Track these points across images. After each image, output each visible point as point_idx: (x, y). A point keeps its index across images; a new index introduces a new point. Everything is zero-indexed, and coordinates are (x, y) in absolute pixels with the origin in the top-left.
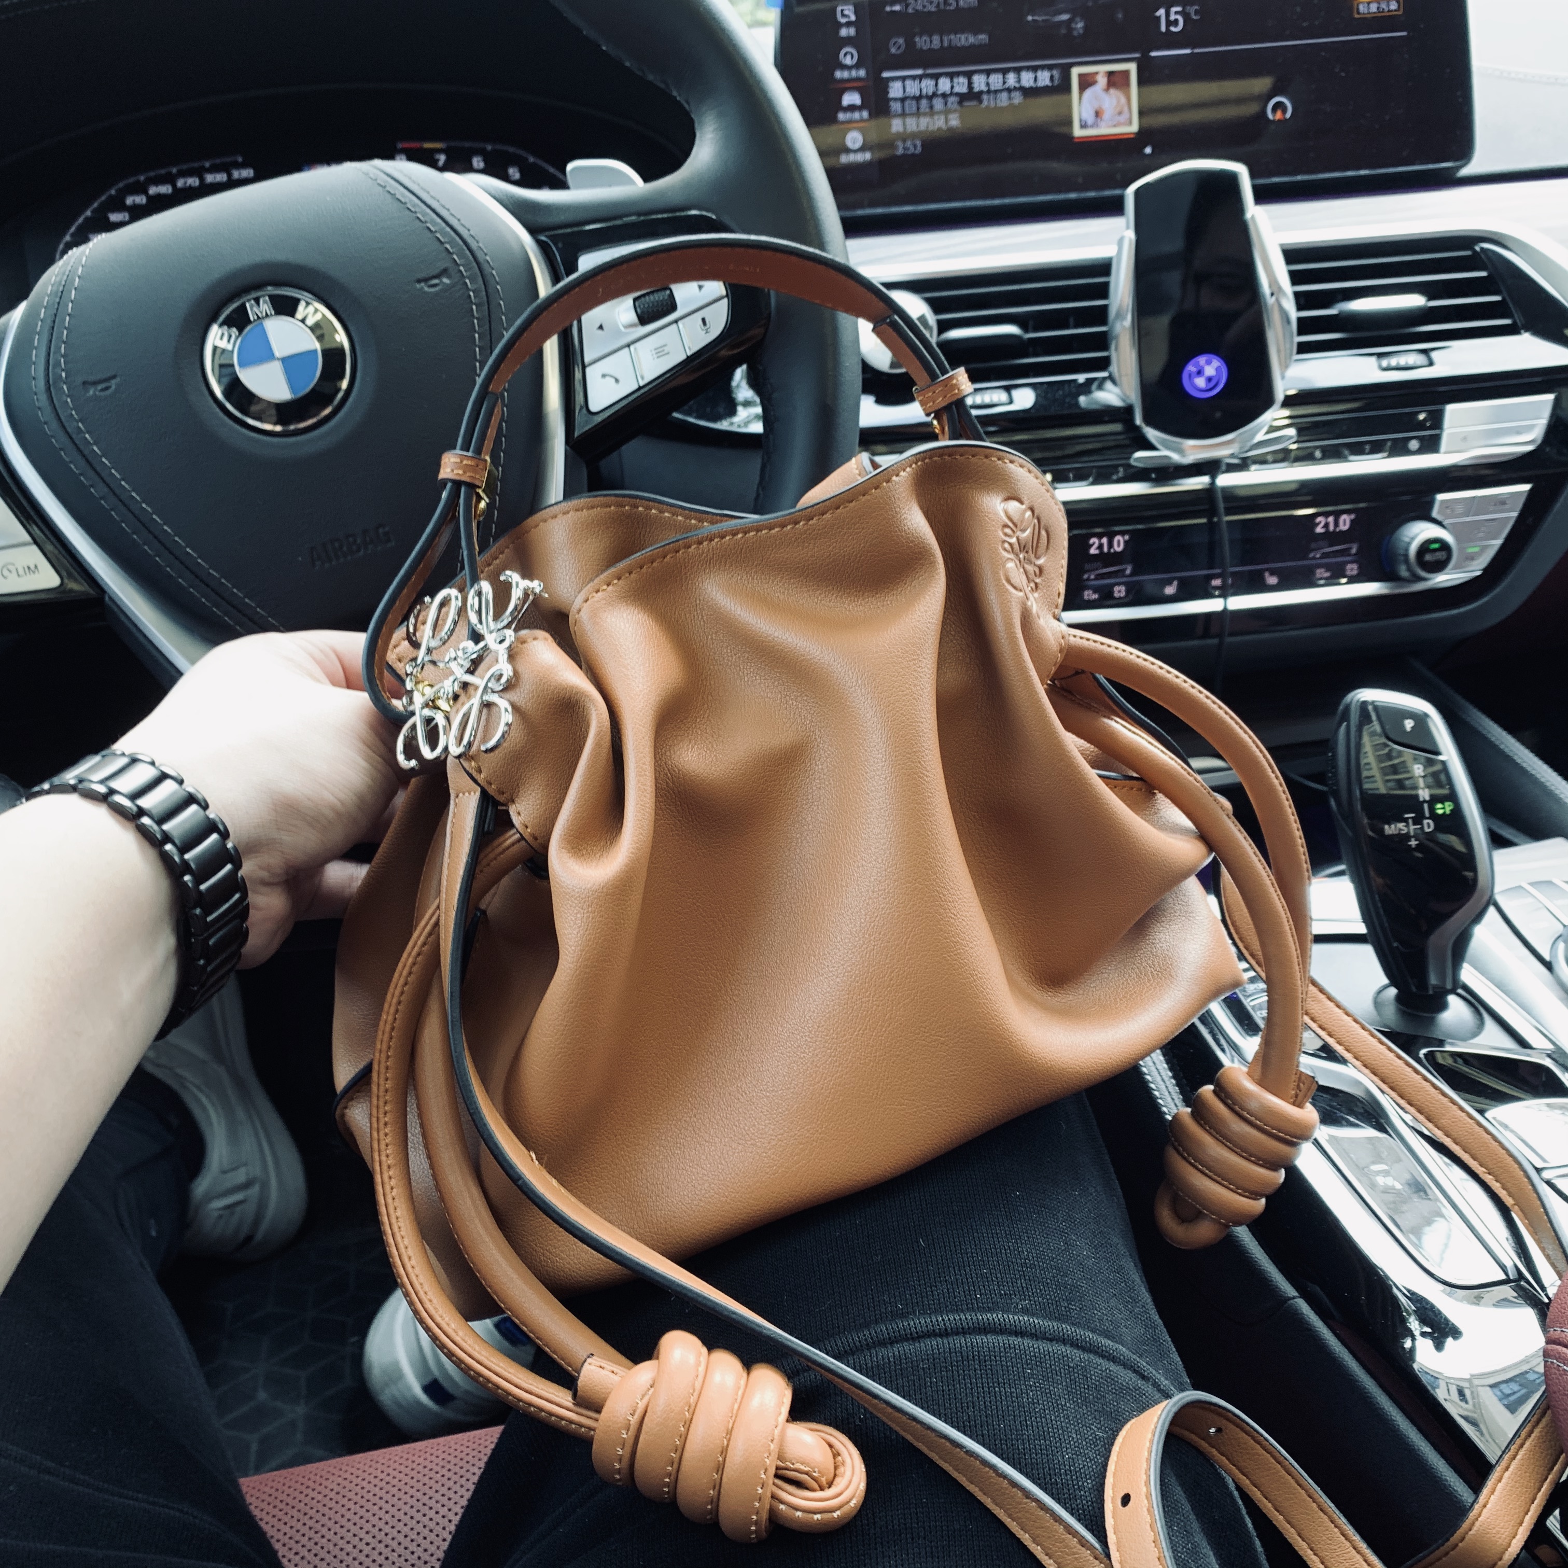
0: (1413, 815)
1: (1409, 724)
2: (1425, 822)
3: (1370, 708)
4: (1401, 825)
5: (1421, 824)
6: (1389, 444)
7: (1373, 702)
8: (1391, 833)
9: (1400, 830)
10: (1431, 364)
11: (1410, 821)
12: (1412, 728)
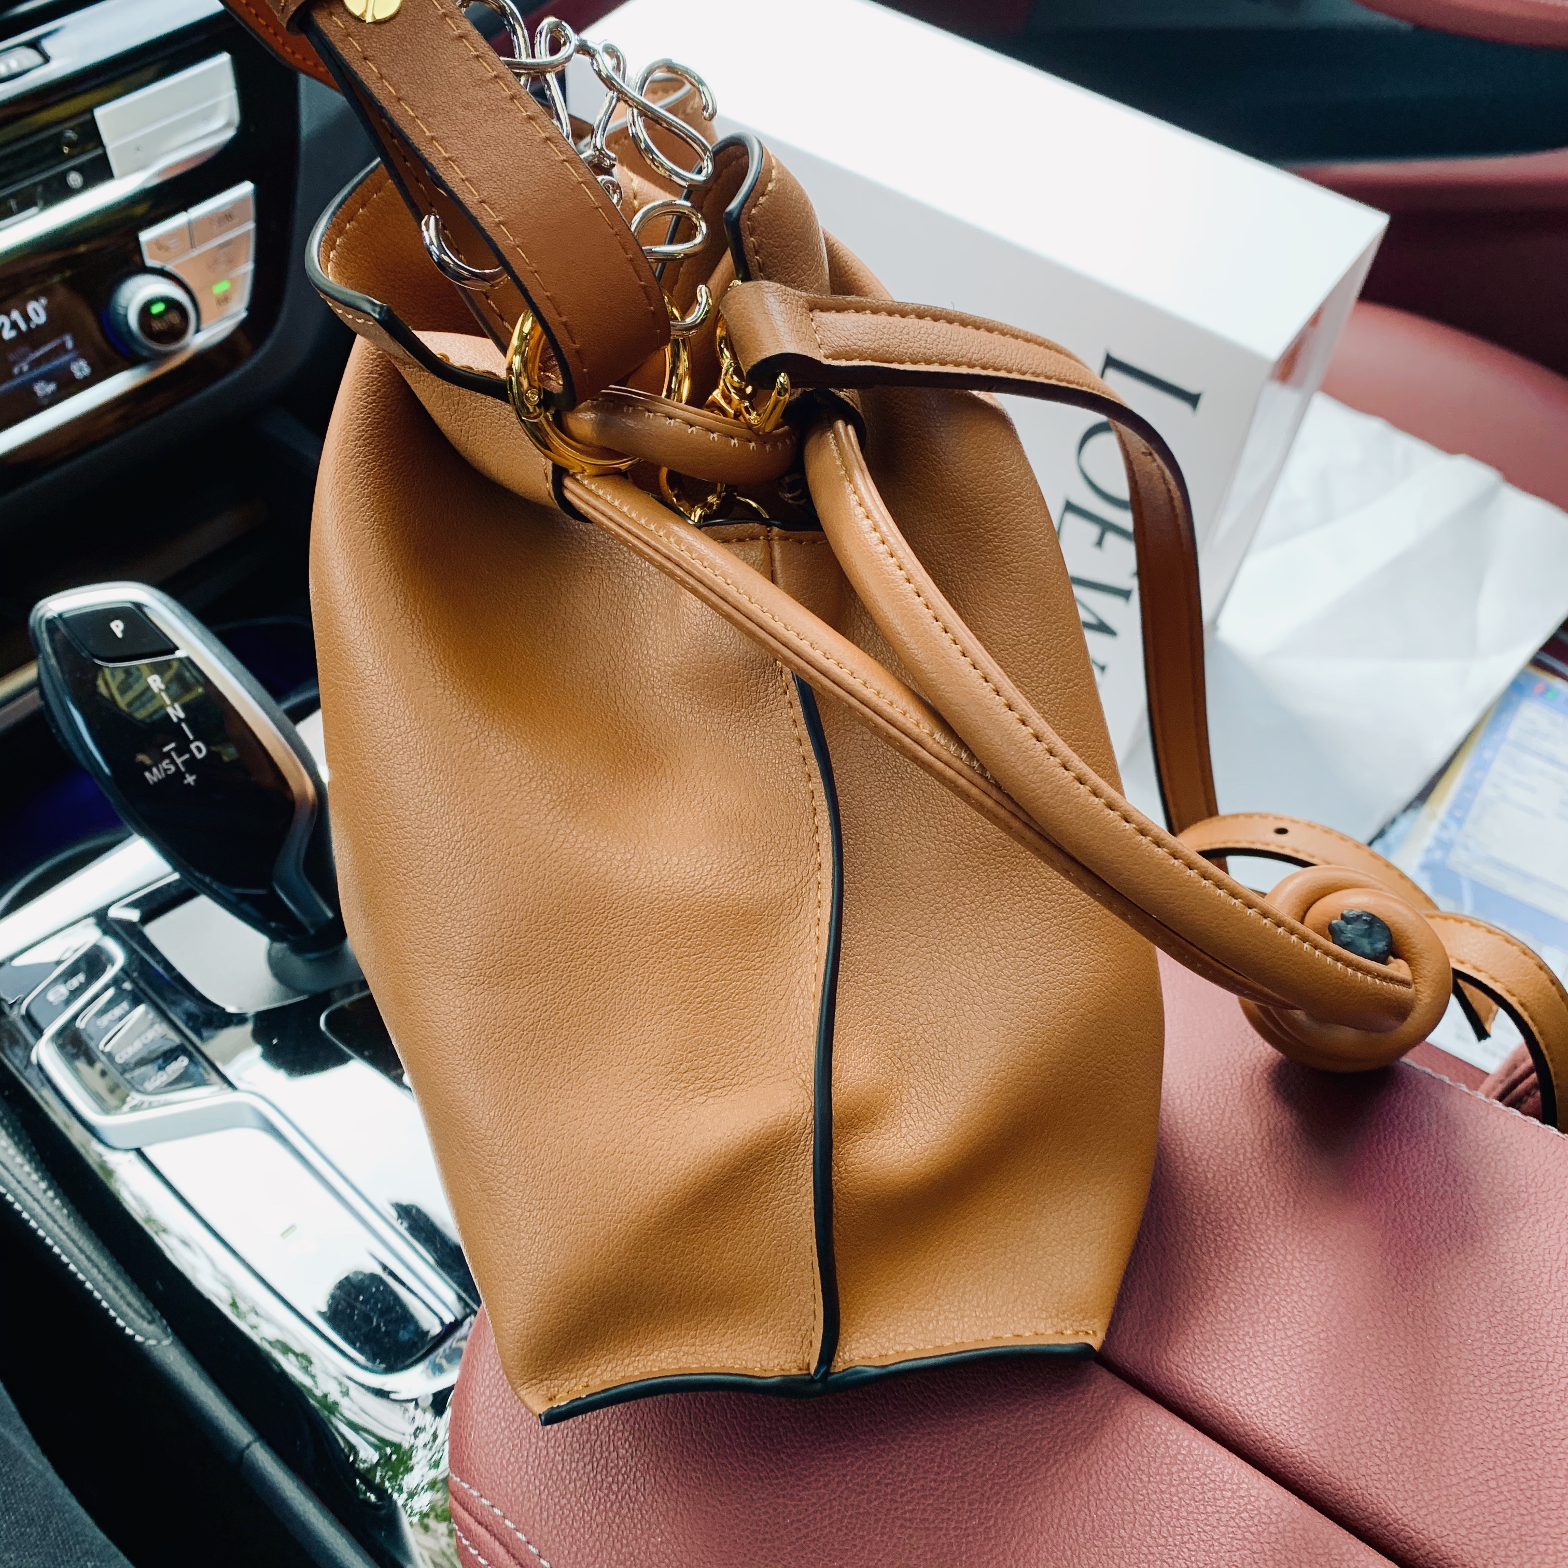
0: (172, 745)
1: (118, 627)
2: (193, 746)
3: (59, 624)
4: (165, 764)
5: (190, 752)
6: (40, 189)
7: (60, 616)
8: (155, 779)
9: (165, 770)
10: (46, 59)
11: (173, 754)
12: (124, 632)
